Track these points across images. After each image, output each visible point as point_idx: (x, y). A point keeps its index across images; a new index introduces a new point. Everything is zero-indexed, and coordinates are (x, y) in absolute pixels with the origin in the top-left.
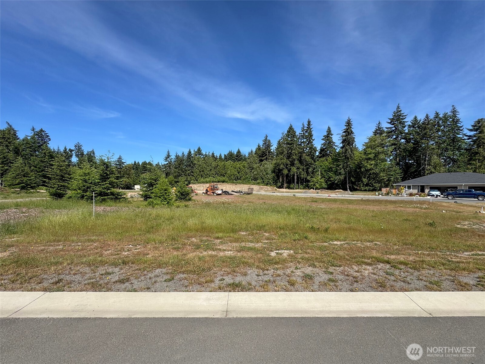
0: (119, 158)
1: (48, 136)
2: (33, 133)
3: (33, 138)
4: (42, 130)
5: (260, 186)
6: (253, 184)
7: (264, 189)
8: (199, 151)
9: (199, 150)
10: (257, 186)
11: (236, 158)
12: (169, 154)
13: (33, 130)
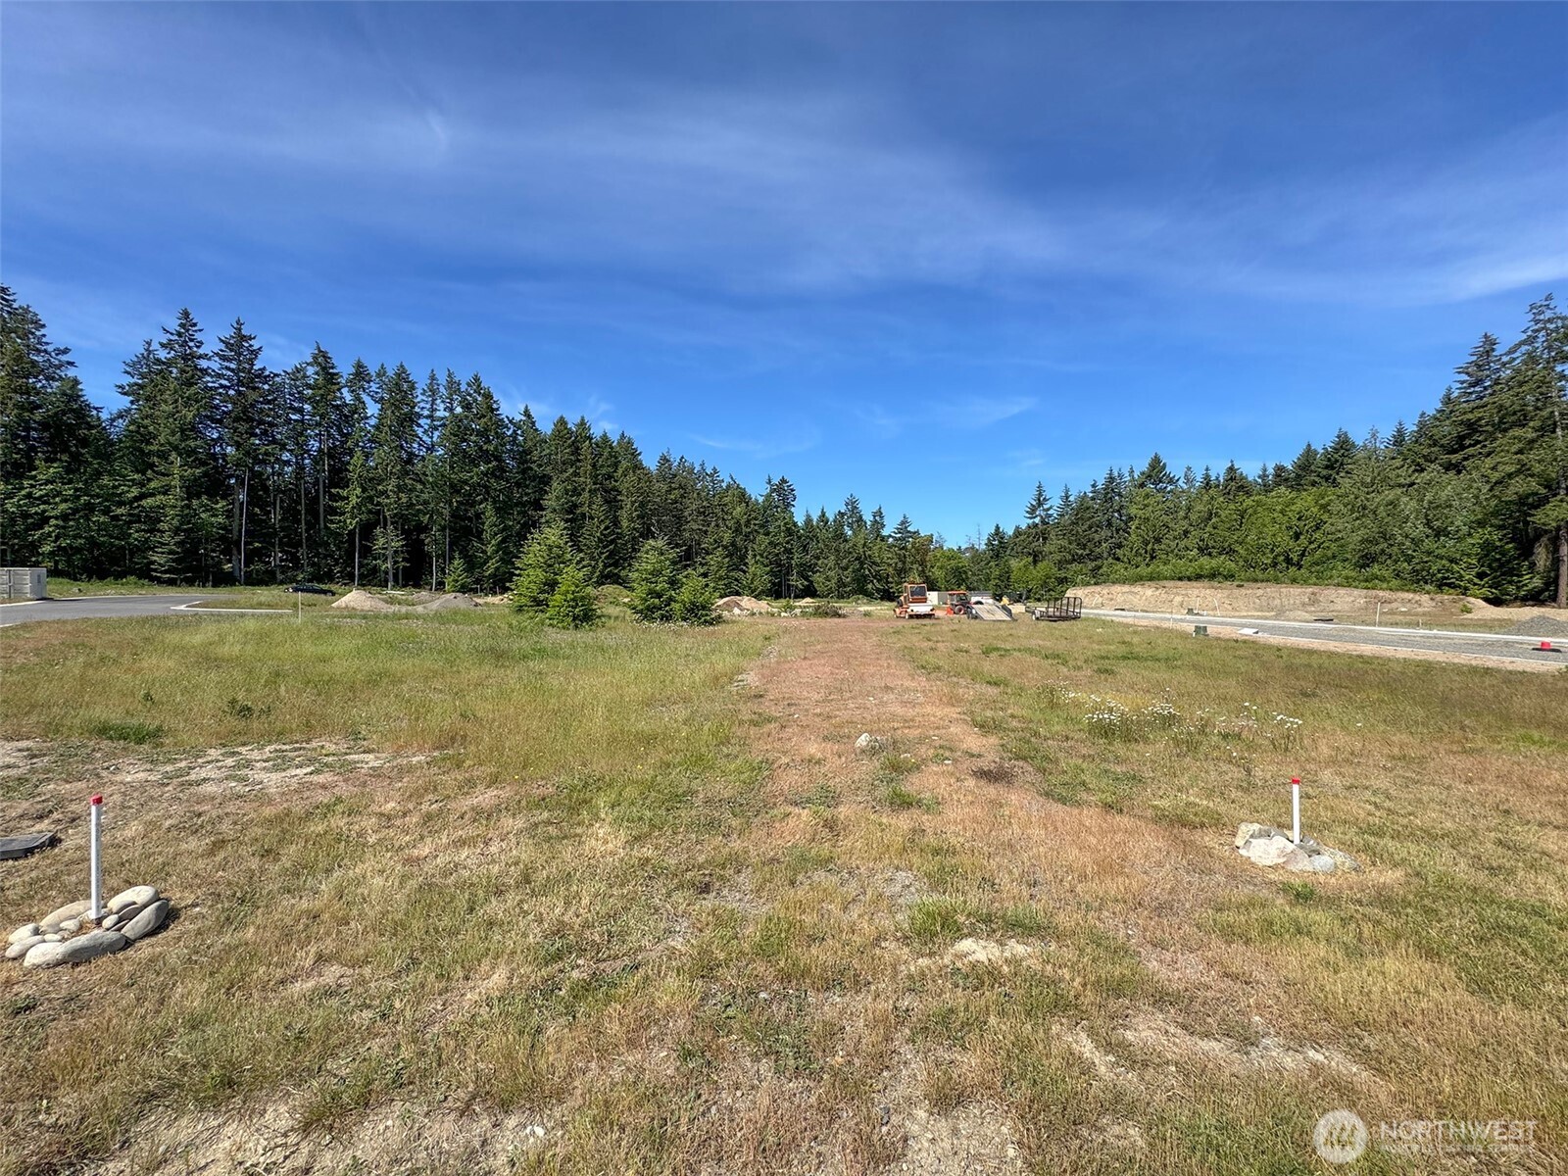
0: (903, 523)
1: (793, 490)
2: (768, 491)
3: (769, 496)
4: (784, 481)
5: (1374, 592)
6: (1338, 585)
7: (1394, 605)
8: (1156, 471)
9: (1156, 465)
10: (1356, 592)
11: (1324, 472)
12: (1040, 495)
13: (769, 482)
